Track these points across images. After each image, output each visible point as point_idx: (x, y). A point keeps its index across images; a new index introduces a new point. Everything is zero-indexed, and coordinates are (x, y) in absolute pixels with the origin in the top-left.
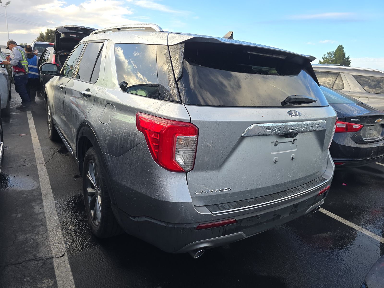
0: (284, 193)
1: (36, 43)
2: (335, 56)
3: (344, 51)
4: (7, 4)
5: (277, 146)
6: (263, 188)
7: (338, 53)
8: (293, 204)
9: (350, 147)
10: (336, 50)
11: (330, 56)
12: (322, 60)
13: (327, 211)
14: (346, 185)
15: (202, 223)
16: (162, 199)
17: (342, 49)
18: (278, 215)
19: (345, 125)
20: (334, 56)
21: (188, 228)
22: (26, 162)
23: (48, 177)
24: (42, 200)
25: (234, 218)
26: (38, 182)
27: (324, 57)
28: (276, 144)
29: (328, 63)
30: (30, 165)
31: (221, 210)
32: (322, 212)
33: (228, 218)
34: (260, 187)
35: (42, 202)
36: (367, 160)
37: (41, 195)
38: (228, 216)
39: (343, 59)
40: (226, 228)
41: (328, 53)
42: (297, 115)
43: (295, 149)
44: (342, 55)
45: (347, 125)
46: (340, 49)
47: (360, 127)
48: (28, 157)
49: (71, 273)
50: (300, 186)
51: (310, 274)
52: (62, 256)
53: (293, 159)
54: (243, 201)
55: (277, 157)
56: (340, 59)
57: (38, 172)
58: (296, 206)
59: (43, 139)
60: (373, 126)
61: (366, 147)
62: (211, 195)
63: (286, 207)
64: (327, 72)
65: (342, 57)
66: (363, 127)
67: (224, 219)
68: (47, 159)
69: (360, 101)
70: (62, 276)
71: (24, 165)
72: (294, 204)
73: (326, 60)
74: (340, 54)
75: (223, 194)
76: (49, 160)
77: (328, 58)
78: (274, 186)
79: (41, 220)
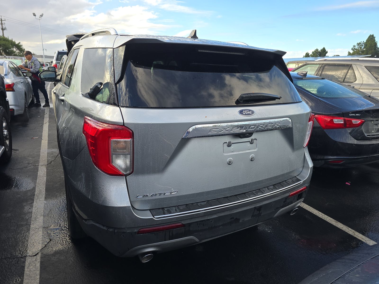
0: (244, 195)
1: (59, 52)
2: (366, 47)
3: (376, 41)
4: (41, 17)
5: (231, 147)
6: (216, 190)
7: (369, 43)
8: (254, 207)
9: (349, 144)
10: (367, 40)
11: (361, 46)
12: (351, 52)
13: (320, 213)
14: (350, 184)
15: (143, 227)
16: (100, 202)
17: (374, 39)
18: (236, 218)
19: (343, 120)
20: (364, 47)
21: (128, 232)
22: (30, 164)
23: (45, 178)
24: (33, 200)
25: (180, 222)
26: (35, 183)
27: (353, 48)
28: (229, 145)
29: (358, 54)
30: (32, 167)
31: (165, 214)
32: (314, 213)
33: (173, 222)
34: (213, 189)
35: (33, 203)
36: (371, 157)
37: (34, 195)
38: (173, 221)
39: (375, 49)
40: (172, 233)
41: (357, 43)
42: (249, 114)
43: (255, 149)
44: (373, 45)
45: (345, 121)
46: (372, 38)
47: (361, 122)
48: (34, 159)
49: (38, 272)
50: (265, 188)
51: (282, 280)
52: (36, 255)
53: (253, 160)
54: (193, 204)
55: (231, 158)
56: (371, 50)
57: (38, 173)
58: (259, 209)
59: (52, 141)
60: (377, 120)
61: (369, 144)
62: (154, 199)
63: (245, 210)
64: (338, 64)
65: (373, 47)
66: (364, 122)
67: (169, 223)
68: (50, 161)
69: (367, 94)
70: (29, 274)
71: (28, 166)
72: (256, 207)
73: (356, 51)
74: (372, 44)
75: (169, 198)
76: (51, 162)
77: (358, 49)
78: (230, 189)
79: (27, 220)
